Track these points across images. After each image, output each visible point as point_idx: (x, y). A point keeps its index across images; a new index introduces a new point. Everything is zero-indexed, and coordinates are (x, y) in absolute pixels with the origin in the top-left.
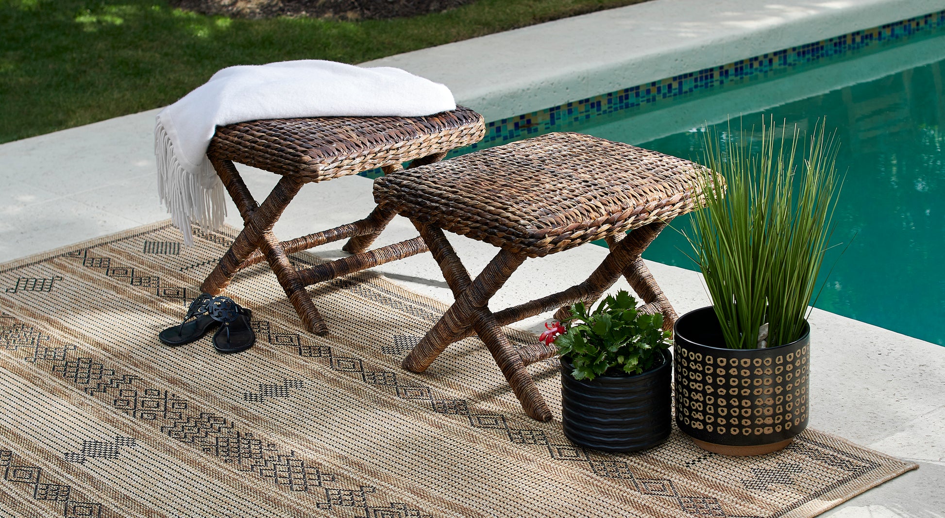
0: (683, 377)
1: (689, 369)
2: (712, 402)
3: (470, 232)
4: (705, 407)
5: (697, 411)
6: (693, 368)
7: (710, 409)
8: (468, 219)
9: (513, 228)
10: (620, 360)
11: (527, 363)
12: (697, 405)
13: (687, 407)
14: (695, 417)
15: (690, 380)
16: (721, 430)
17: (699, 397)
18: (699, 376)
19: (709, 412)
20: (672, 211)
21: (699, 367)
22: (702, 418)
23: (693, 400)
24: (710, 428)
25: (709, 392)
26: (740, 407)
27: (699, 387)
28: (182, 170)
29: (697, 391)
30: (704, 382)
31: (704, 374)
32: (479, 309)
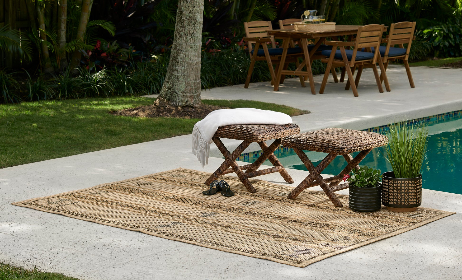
0: (386, 189)
1: (389, 186)
2: (396, 195)
3: (319, 150)
4: (394, 197)
5: (391, 198)
7: (395, 197)
8: (318, 146)
9: (335, 146)
10: (370, 182)
11: (334, 191)
12: (391, 197)
13: (387, 198)
14: (390, 200)
15: (389, 189)
16: (399, 203)
17: (392, 194)
18: (392, 187)
21: (392, 184)
22: (393, 200)
23: (390, 195)
24: (395, 203)
25: (395, 192)
26: (405, 196)
27: (392, 191)
28: (205, 142)
29: (391, 192)
30: (394, 189)
31: (394, 187)
32: (318, 175)
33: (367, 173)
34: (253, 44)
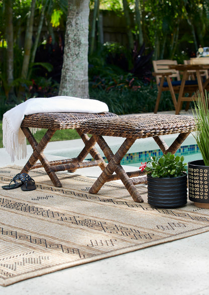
2: (202, 187)
6: (195, 175)
9: (130, 129)
10: (169, 171)
13: (193, 191)
14: (196, 194)
15: (194, 180)
16: (206, 198)
17: (198, 186)
18: (197, 178)
19: (201, 191)
21: (198, 174)
22: (199, 194)
23: (195, 188)
24: (202, 197)
25: (201, 183)
27: (198, 182)
28: (12, 132)
29: (197, 184)
30: (199, 180)
31: (199, 176)
32: (117, 164)
33: (166, 160)
34: (160, 78)
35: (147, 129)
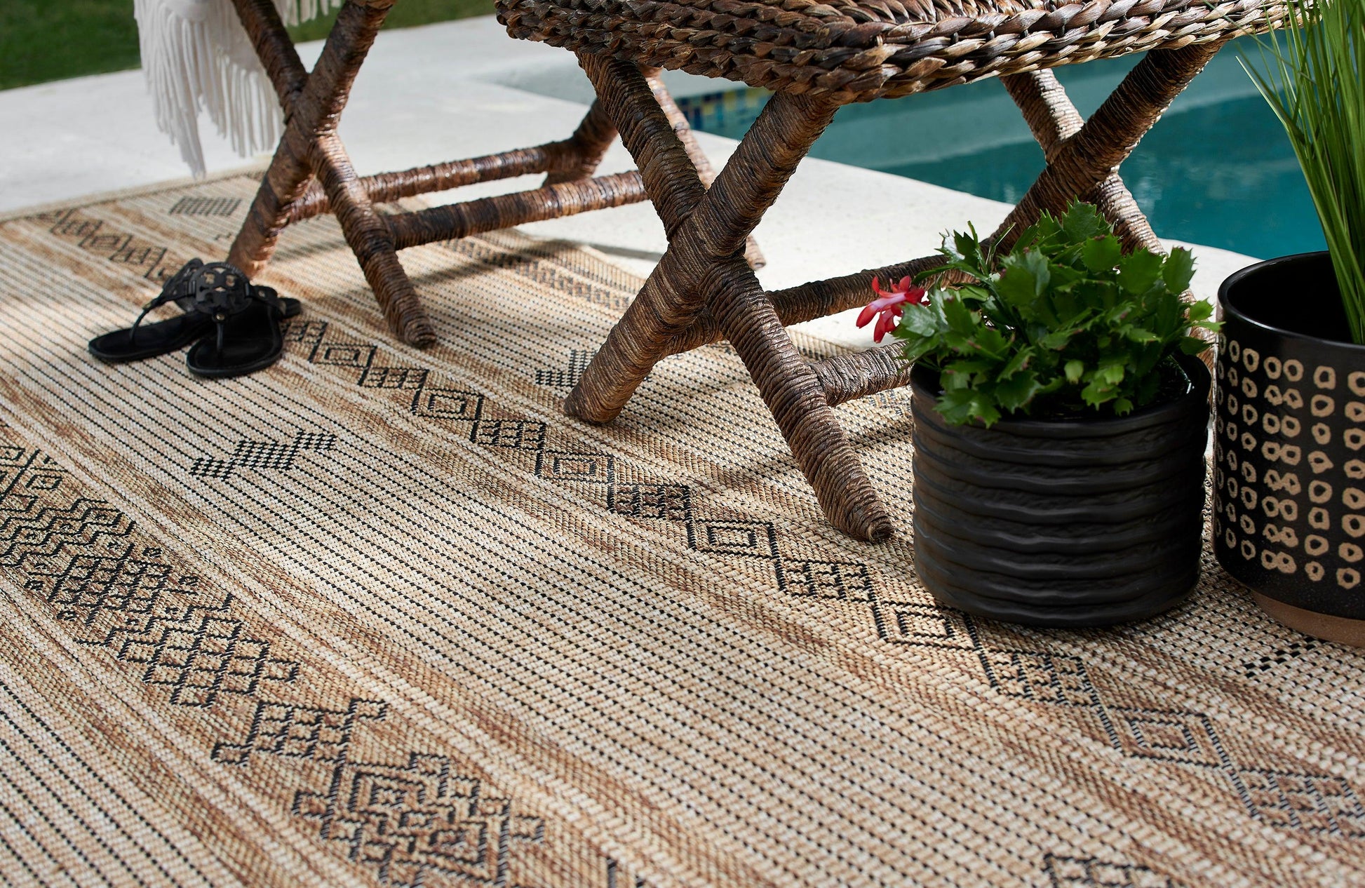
0: (1243, 428)
1: (1262, 405)
2: (1326, 497)
3: (693, 56)
4: (1303, 513)
5: (1279, 522)
6: (1276, 401)
7: (1319, 518)
9: (795, 27)
10: (1073, 372)
11: (835, 398)
12: (1280, 506)
13: (1250, 513)
14: (1273, 539)
15: (1262, 436)
16: (1348, 578)
17: (1289, 484)
18: (1291, 425)
19: (1316, 525)
20: (1207, 22)
21: (1293, 398)
22: (1292, 542)
23: (1270, 492)
24: (1315, 570)
25: (1318, 469)
27: (1291, 454)
29: (1281, 467)
30: (1307, 442)
31: (1308, 420)
32: (720, 261)
33: (1056, 279)
35: (917, 30)
